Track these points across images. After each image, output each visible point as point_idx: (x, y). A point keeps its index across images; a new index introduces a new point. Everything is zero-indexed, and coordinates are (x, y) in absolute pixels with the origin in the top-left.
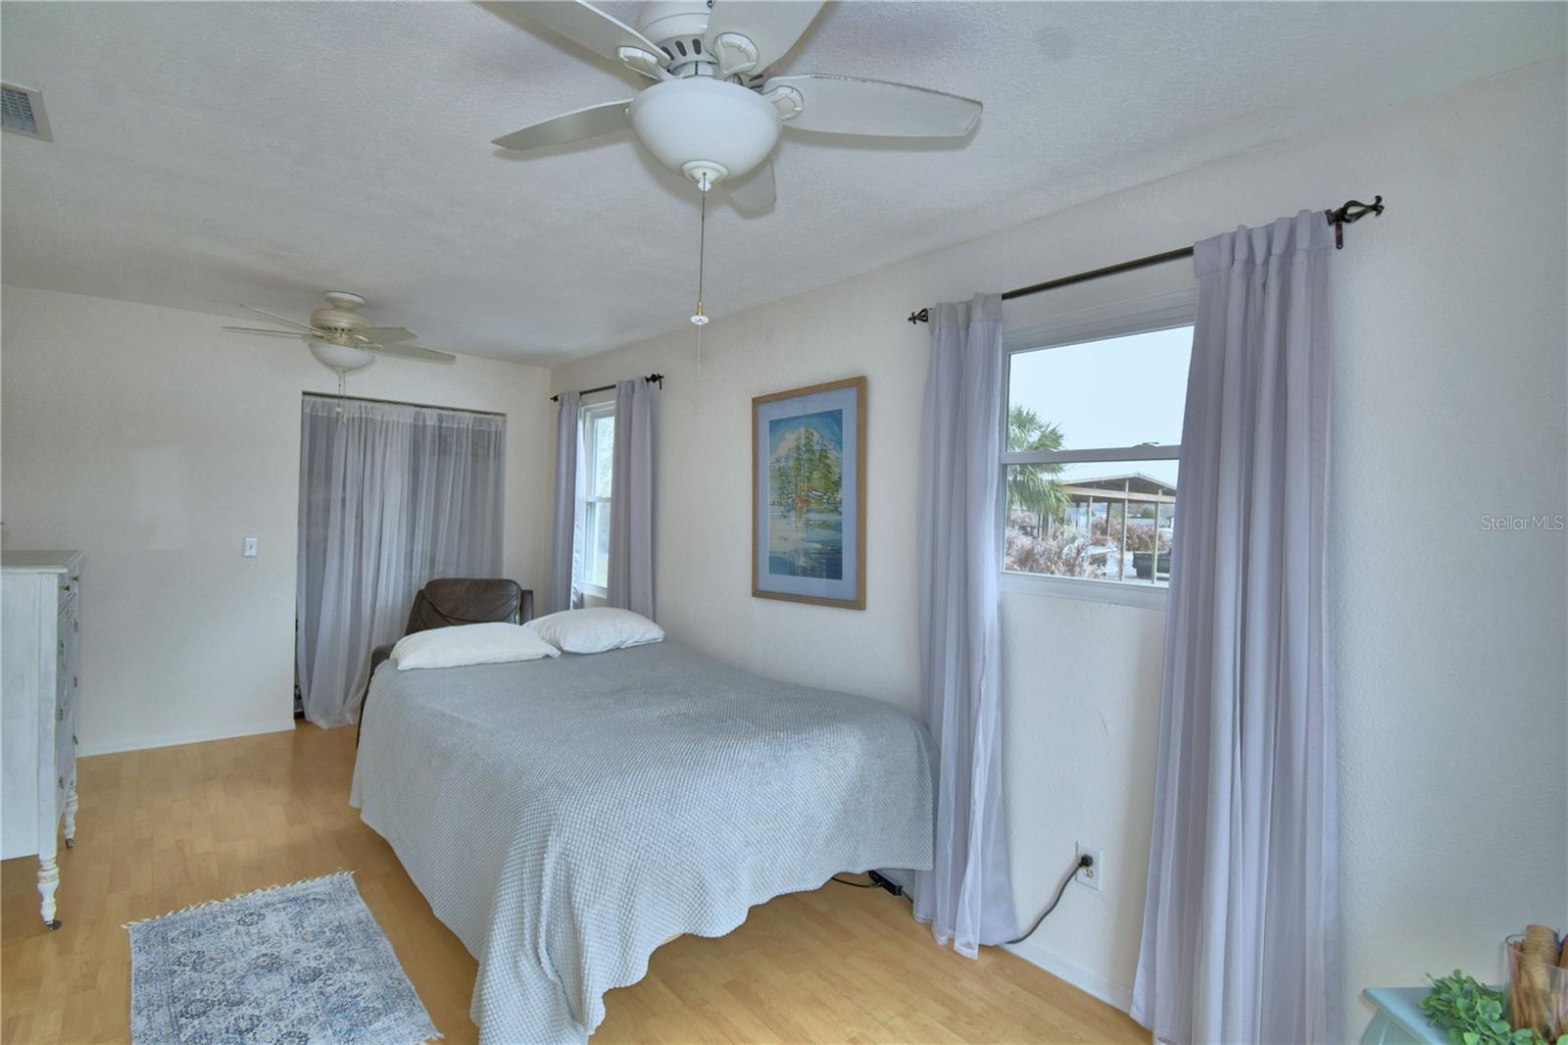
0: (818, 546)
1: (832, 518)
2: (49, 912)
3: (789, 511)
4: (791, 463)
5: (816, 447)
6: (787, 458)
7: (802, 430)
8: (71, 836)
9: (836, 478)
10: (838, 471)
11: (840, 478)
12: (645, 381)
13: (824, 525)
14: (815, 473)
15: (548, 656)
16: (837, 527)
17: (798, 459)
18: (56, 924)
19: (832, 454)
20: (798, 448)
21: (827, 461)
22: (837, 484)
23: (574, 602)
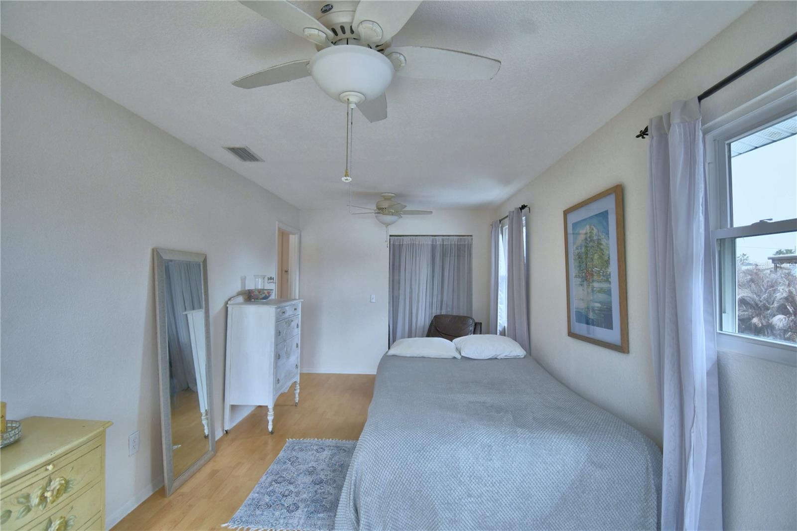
0: (599, 305)
1: (605, 285)
2: (270, 428)
3: (583, 281)
4: (583, 250)
5: (595, 238)
6: (581, 246)
7: (588, 227)
8: (297, 401)
9: (606, 258)
10: (608, 252)
11: (609, 258)
12: (519, 210)
13: (601, 291)
14: (596, 255)
15: (455, 358)
16: (608, 292)
17: (586, 247)
18: (272, 433)
19: (604, 242)
20: (586, 239)
21: (602, 247)
22: (608, 262)
23: (499, 330)
